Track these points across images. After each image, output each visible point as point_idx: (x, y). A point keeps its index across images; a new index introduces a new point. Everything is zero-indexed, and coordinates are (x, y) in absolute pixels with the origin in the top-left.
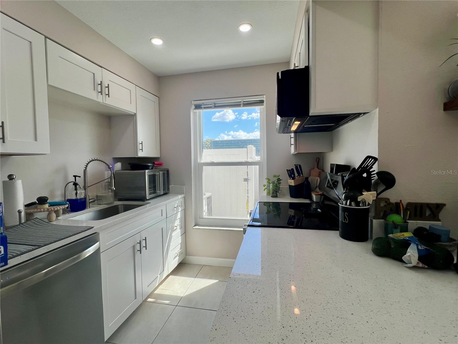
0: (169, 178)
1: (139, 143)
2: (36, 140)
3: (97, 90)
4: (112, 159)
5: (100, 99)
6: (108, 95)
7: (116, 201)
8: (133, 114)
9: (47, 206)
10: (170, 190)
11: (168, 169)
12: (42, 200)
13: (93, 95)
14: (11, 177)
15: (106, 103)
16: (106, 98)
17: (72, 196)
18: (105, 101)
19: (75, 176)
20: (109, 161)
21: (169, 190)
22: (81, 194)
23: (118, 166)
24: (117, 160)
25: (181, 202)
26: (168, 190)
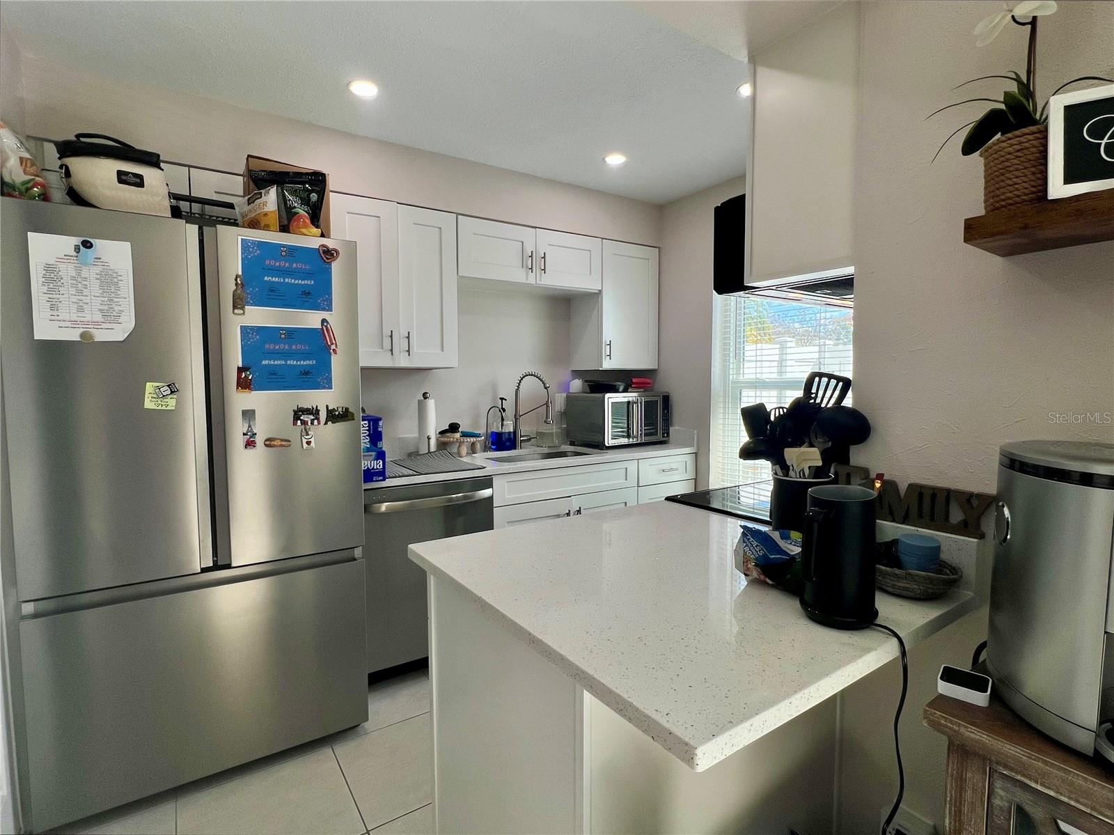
0: (668, 412)
1: (605, 342)
2: (443, 350)
3: (527, 267)
4: (570, 372)
5: (532, 279)
6: (544, 270)
7: (565, 443)
8: (597, 292)
9: (458, 435)
10: (671, 436)
11: (668, 392)
12: (454, 428)
13: (520, 276)
14: (425, 396)
15: (542, 283)
16: (541, 275)
17: (496, 428)
18: (541, 280)
19: (502, 399)
20: (565, 374)
21: (668, 436)
22: (509, 427)
23: (577, 385)
24: (577, 374)
25: (686, 462)
26: (666, 435)
